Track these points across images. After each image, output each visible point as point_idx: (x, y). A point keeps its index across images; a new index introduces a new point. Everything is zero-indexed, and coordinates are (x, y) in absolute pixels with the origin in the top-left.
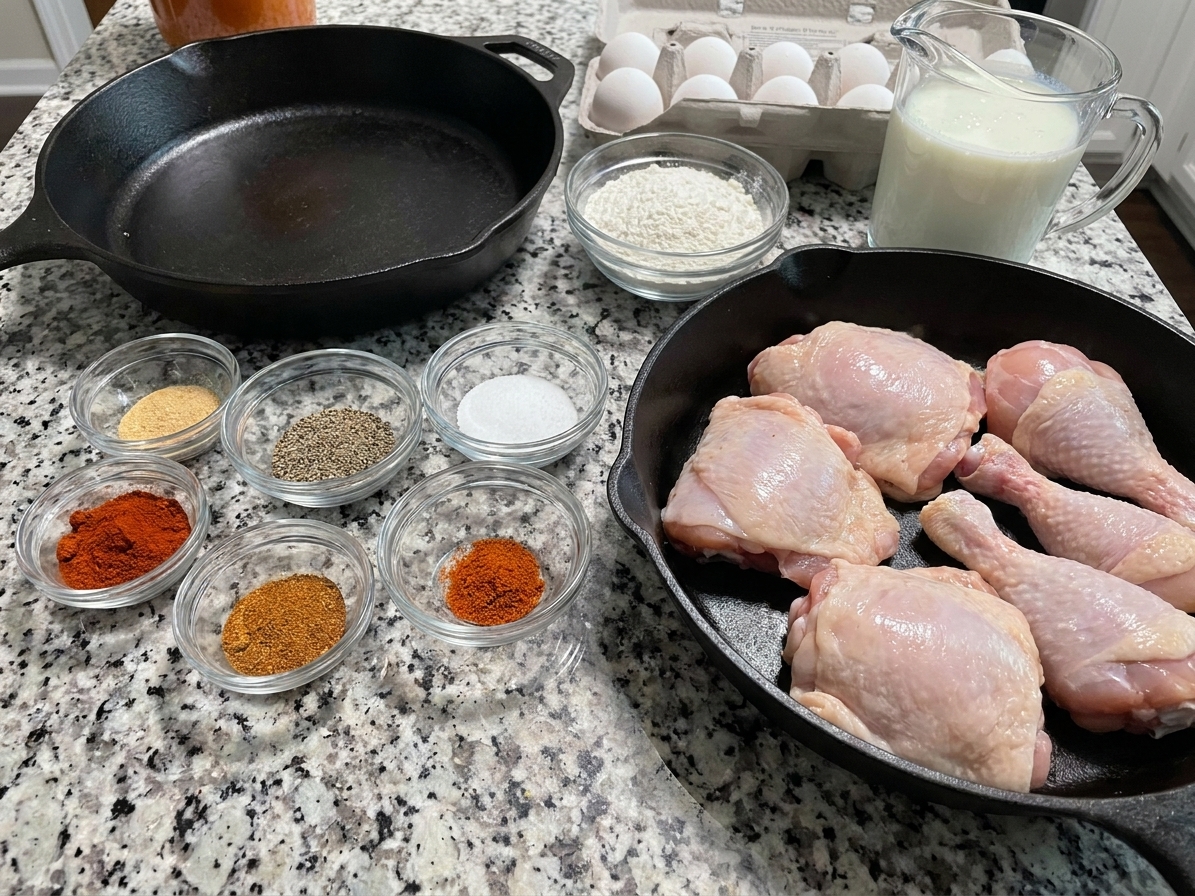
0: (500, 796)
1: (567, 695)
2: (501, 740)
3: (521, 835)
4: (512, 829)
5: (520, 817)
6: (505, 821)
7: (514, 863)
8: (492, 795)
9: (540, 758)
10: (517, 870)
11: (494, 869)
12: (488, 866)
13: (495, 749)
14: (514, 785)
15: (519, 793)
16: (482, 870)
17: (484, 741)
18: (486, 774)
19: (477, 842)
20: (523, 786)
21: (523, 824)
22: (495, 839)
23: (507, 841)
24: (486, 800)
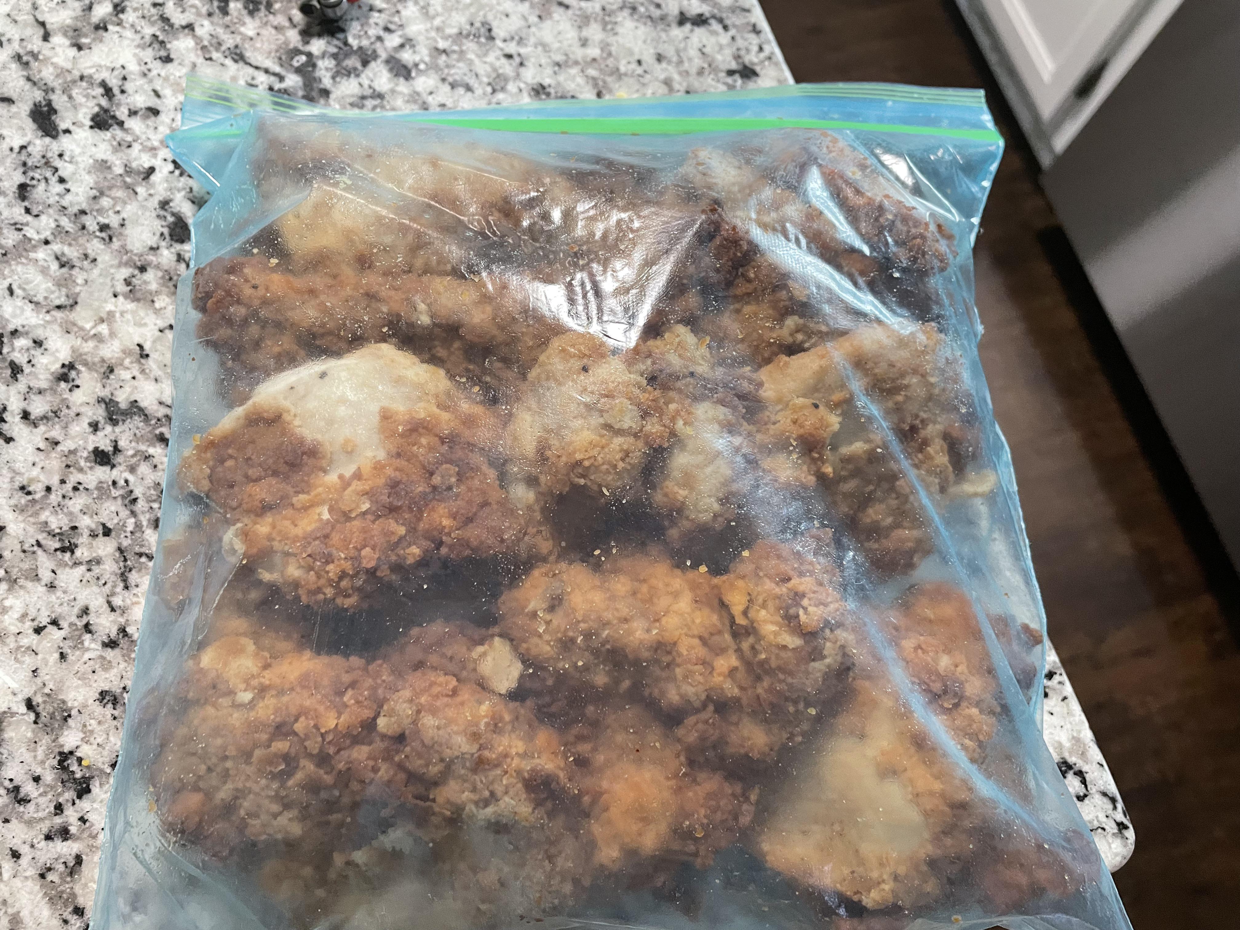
0: (49, 777)
1: (124, 611)
2: (38, 699)
3: (83, 820)
4: (71, 816)
5: (80, 797)
6: (59, 808)
7: (79, 860)
8: (37, 779)
9: (98, 709)
10: (85, 868)
11: (50, 877)
12: (42, 876)
13: (32, 716)
14: (64, 757)
15: (74, 767)
16: (34, 886)
17: (14, 709)
18: (22, 753)
19: (24, 850)
20: (78, 754)
21: (84, 805)
22: (48, 838)
23: (64, 833)
24: (29, 789)
